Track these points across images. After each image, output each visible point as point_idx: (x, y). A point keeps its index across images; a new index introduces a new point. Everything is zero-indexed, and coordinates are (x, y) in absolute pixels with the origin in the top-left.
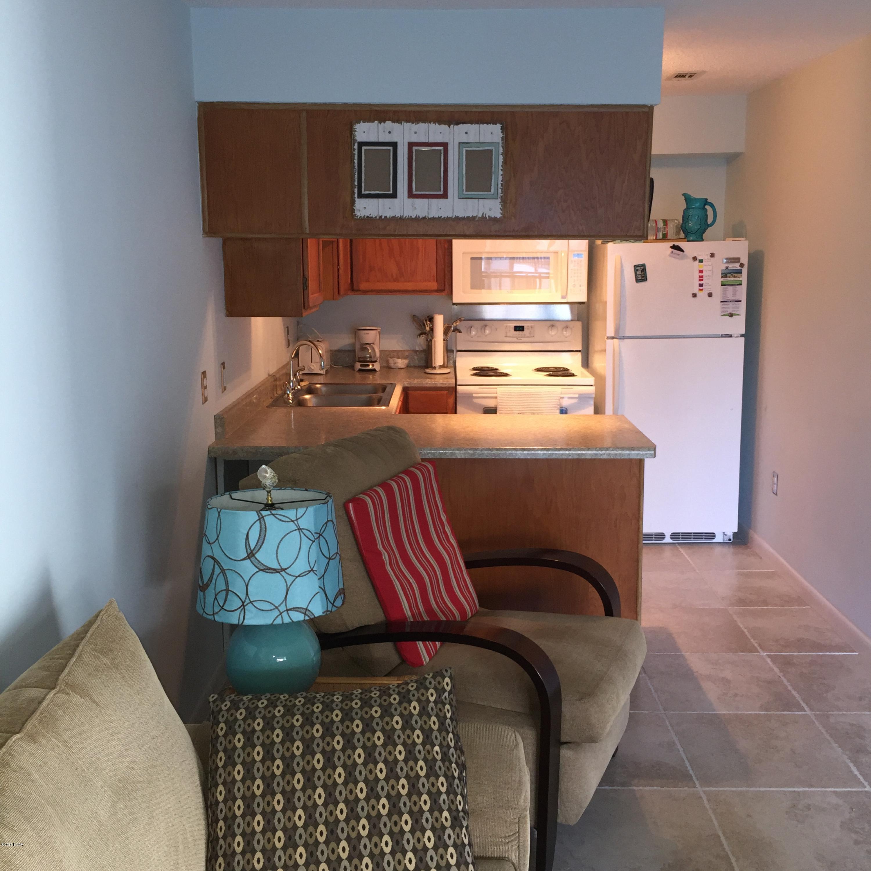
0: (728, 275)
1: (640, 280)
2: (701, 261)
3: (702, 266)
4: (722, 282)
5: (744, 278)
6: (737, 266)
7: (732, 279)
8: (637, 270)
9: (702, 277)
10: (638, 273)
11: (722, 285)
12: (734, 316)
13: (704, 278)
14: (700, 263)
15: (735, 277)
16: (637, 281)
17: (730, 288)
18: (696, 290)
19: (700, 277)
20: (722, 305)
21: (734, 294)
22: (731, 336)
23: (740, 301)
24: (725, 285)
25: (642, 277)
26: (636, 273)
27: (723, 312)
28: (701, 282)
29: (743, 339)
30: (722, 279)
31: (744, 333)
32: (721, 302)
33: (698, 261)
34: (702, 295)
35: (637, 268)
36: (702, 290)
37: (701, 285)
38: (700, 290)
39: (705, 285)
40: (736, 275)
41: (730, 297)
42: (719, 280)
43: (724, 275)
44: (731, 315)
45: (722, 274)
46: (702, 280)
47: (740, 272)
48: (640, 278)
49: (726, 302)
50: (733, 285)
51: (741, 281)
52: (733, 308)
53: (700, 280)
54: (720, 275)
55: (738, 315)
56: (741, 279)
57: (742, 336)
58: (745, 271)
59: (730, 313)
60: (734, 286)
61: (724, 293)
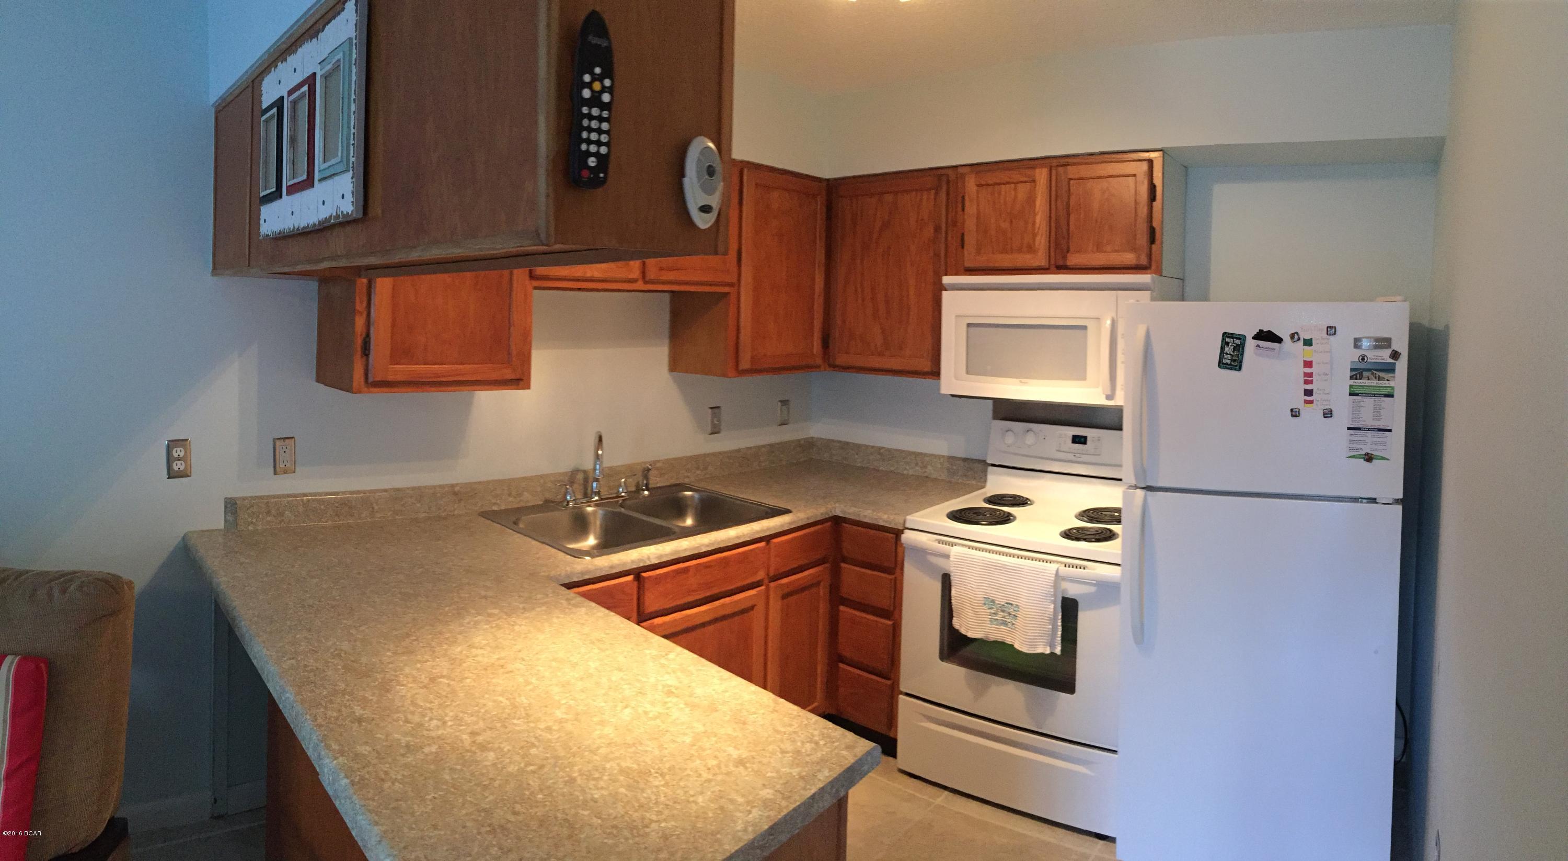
0: (1365, 374)
1: (1226, 364)
2: (1308, 343)
3: (1308, 353)
4: (1351, 386)
5: (1399, 381)
6: (1384, 356)
7: (1374, 382)
8: (1228, 344)
9: (1310, 375)
10: (1226, 350)
11: (1351, 394)
12: (1374, 460)
13: (1314, 378)
14: (1306, 347)
15: (1379, 379)
16: (1221, 364)
17: (1369, 402)
18: (1298, 400)
19: (1306, 375)
20: (1351, 435)
21: (1377, 415)
22: (1373, 501)
23: (1390, 431)
24: (1357, 395)
25: (1232, 360)
26: (1222, 349)
27: (1351, 449)
28: (1309, 387)
29: (1399, 509)
30: (1352, 382)
31: (1401, 496)
32: (1349, 429)
33: (1301, 342)
34: (1312, 414)
35: (1228, 340)
36: (1311, 402)
37: (1309, 393)
38: (1306, 402)
39: (1316, 393)
40: (1382, 374)
41: (1368, 420)
42: (1344, 382)
43: (1357, 374)
44: (1369, 458)
45: (1352, 370)
46: (1311, 382)
47: (1390, 369)
48: (1229, 362)
49: (1359, 429)
50: (1374, 395)
51: (1393, 388)
52: (1376, 443)
53: (1306, 382)
54: (1348, 374)
55: (1383, 458)
56: (1392, 384)
57: (1397, 501)
58: (1402, 366)
59: (1367, 454)
60: (1377, 399)
61: (1355, 413)
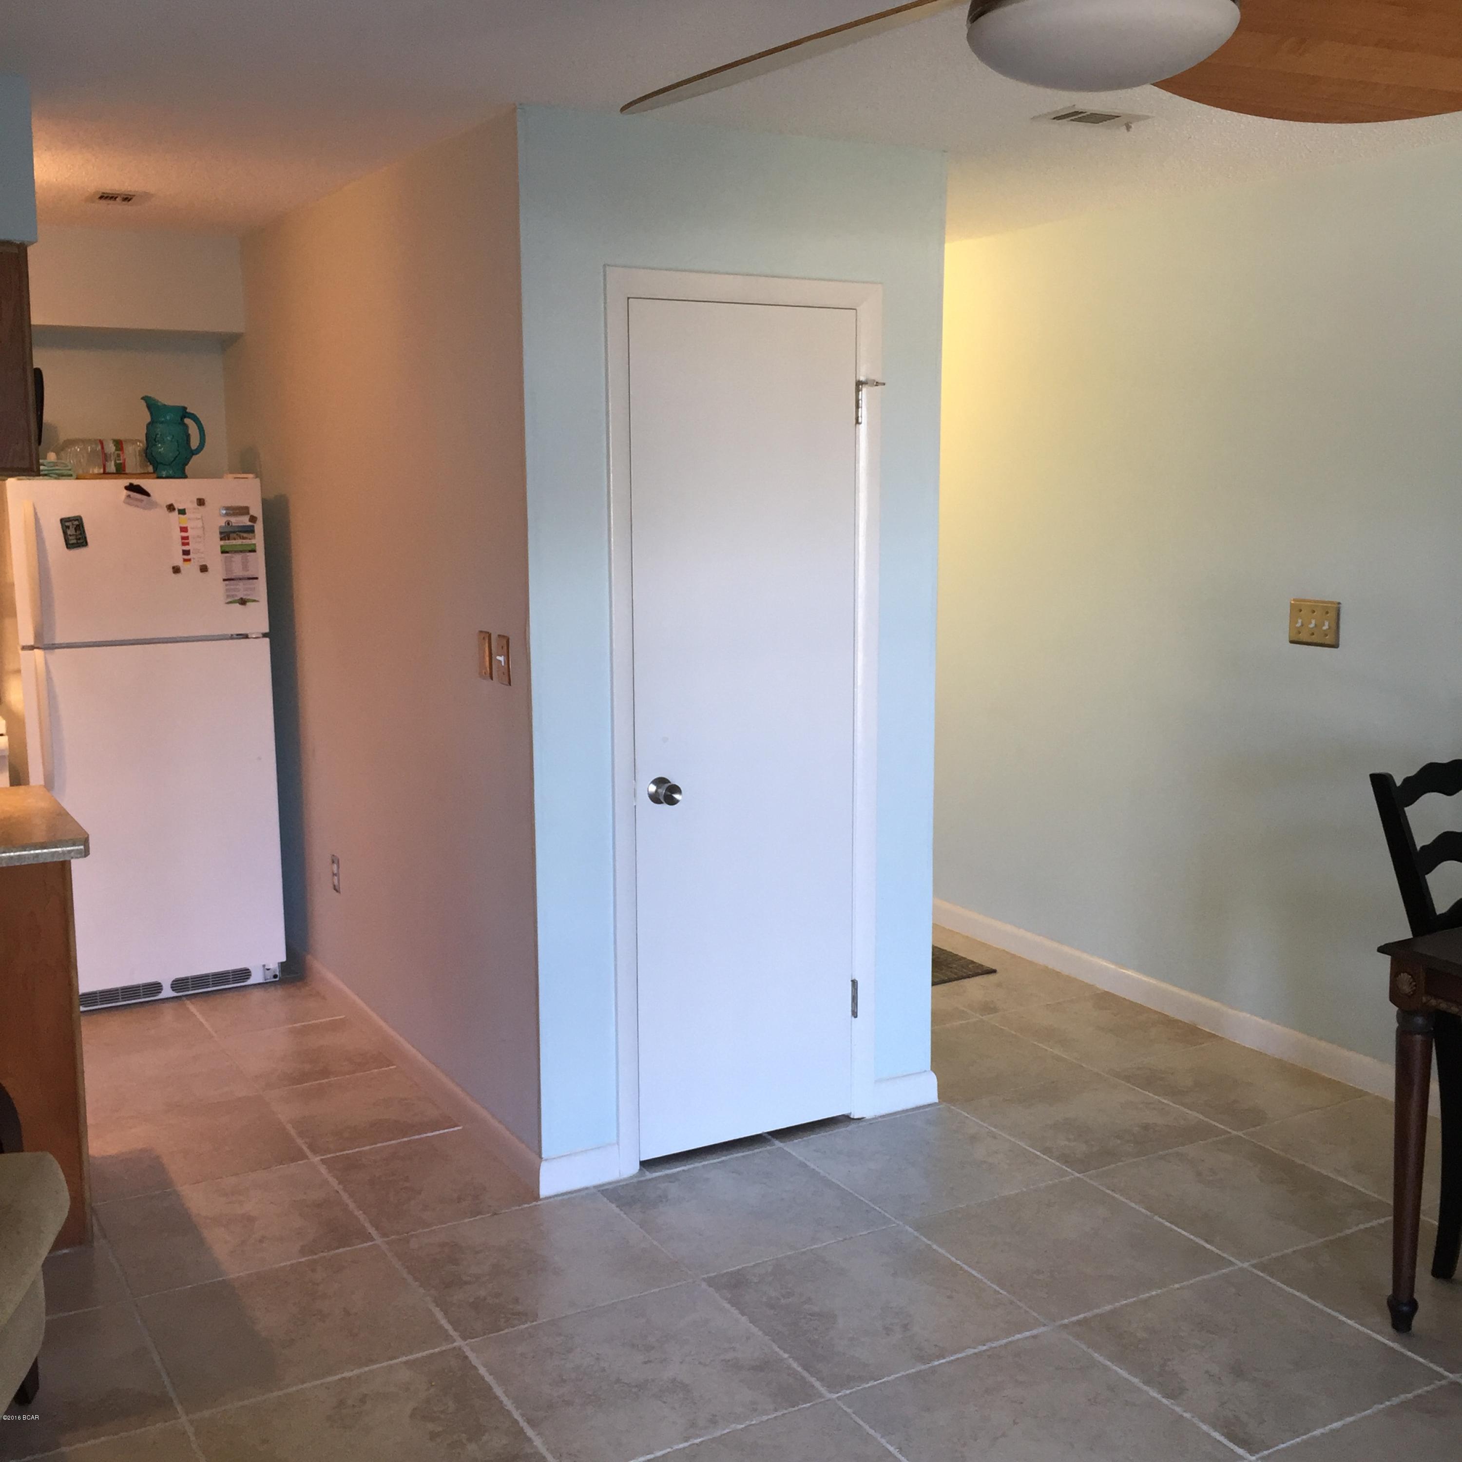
0: (232, 535)
1: (73, 544)
2: (182, 512)
3: (184, 520)
4: (221, 546)
5: (259, 540)
6: (245, 520)
7: (239, 542)
8: (68, 527)
9: (187, 538)
10: (69, 532)
11: (223, 552)
12: (248, 604)
13: (190, 541)
14: (181, 516)
15: (244, 538)
16: (69, 546)
17: (238, 558)
18: (178, 560)
19: (183, 538)
20: (226, 585)
21: (245, 567)
22: (246, 636)
23: (257, 578)
24: (227, 552)
25: (77, 539)
26: (65, 533)
27: (228, 596)
28: (186, 548)
29: (267, 640)
30: (222, 543)
31: (267, 630)
32: (224, 580)
33: (176, 512)
34: (190, 570)
35: (67, 524)
36: (189, 560)
37: (186, 553)
38: (185, 560)
39: (193, 553)
40: (245, 535)
41: (238, 572)
42: (216, 543)
43: (225, 535)
44: (243, 602)
45: (221, 533)
46: (188, 544)
47: (250, 530)
48: (75, 541)
49: (232, 579)
50: (241, 552)
51: (255, 545)
52: (246, 590)
53: (184, 544)
54: (218, 536)
55: (254, 601)
56: (253, 541)
57: (265, 635)
58: (259, 528)
59: (242, 599)
60: (243, 554)
61: (228, 568)
